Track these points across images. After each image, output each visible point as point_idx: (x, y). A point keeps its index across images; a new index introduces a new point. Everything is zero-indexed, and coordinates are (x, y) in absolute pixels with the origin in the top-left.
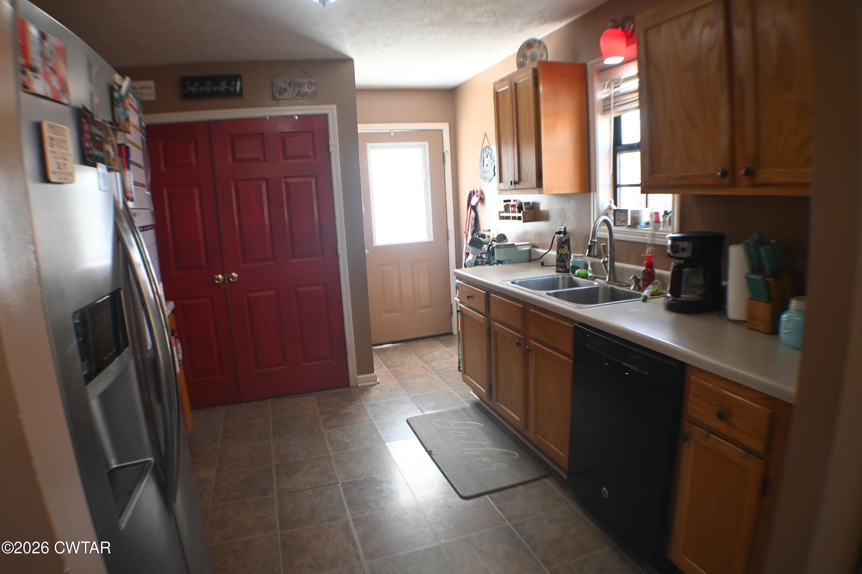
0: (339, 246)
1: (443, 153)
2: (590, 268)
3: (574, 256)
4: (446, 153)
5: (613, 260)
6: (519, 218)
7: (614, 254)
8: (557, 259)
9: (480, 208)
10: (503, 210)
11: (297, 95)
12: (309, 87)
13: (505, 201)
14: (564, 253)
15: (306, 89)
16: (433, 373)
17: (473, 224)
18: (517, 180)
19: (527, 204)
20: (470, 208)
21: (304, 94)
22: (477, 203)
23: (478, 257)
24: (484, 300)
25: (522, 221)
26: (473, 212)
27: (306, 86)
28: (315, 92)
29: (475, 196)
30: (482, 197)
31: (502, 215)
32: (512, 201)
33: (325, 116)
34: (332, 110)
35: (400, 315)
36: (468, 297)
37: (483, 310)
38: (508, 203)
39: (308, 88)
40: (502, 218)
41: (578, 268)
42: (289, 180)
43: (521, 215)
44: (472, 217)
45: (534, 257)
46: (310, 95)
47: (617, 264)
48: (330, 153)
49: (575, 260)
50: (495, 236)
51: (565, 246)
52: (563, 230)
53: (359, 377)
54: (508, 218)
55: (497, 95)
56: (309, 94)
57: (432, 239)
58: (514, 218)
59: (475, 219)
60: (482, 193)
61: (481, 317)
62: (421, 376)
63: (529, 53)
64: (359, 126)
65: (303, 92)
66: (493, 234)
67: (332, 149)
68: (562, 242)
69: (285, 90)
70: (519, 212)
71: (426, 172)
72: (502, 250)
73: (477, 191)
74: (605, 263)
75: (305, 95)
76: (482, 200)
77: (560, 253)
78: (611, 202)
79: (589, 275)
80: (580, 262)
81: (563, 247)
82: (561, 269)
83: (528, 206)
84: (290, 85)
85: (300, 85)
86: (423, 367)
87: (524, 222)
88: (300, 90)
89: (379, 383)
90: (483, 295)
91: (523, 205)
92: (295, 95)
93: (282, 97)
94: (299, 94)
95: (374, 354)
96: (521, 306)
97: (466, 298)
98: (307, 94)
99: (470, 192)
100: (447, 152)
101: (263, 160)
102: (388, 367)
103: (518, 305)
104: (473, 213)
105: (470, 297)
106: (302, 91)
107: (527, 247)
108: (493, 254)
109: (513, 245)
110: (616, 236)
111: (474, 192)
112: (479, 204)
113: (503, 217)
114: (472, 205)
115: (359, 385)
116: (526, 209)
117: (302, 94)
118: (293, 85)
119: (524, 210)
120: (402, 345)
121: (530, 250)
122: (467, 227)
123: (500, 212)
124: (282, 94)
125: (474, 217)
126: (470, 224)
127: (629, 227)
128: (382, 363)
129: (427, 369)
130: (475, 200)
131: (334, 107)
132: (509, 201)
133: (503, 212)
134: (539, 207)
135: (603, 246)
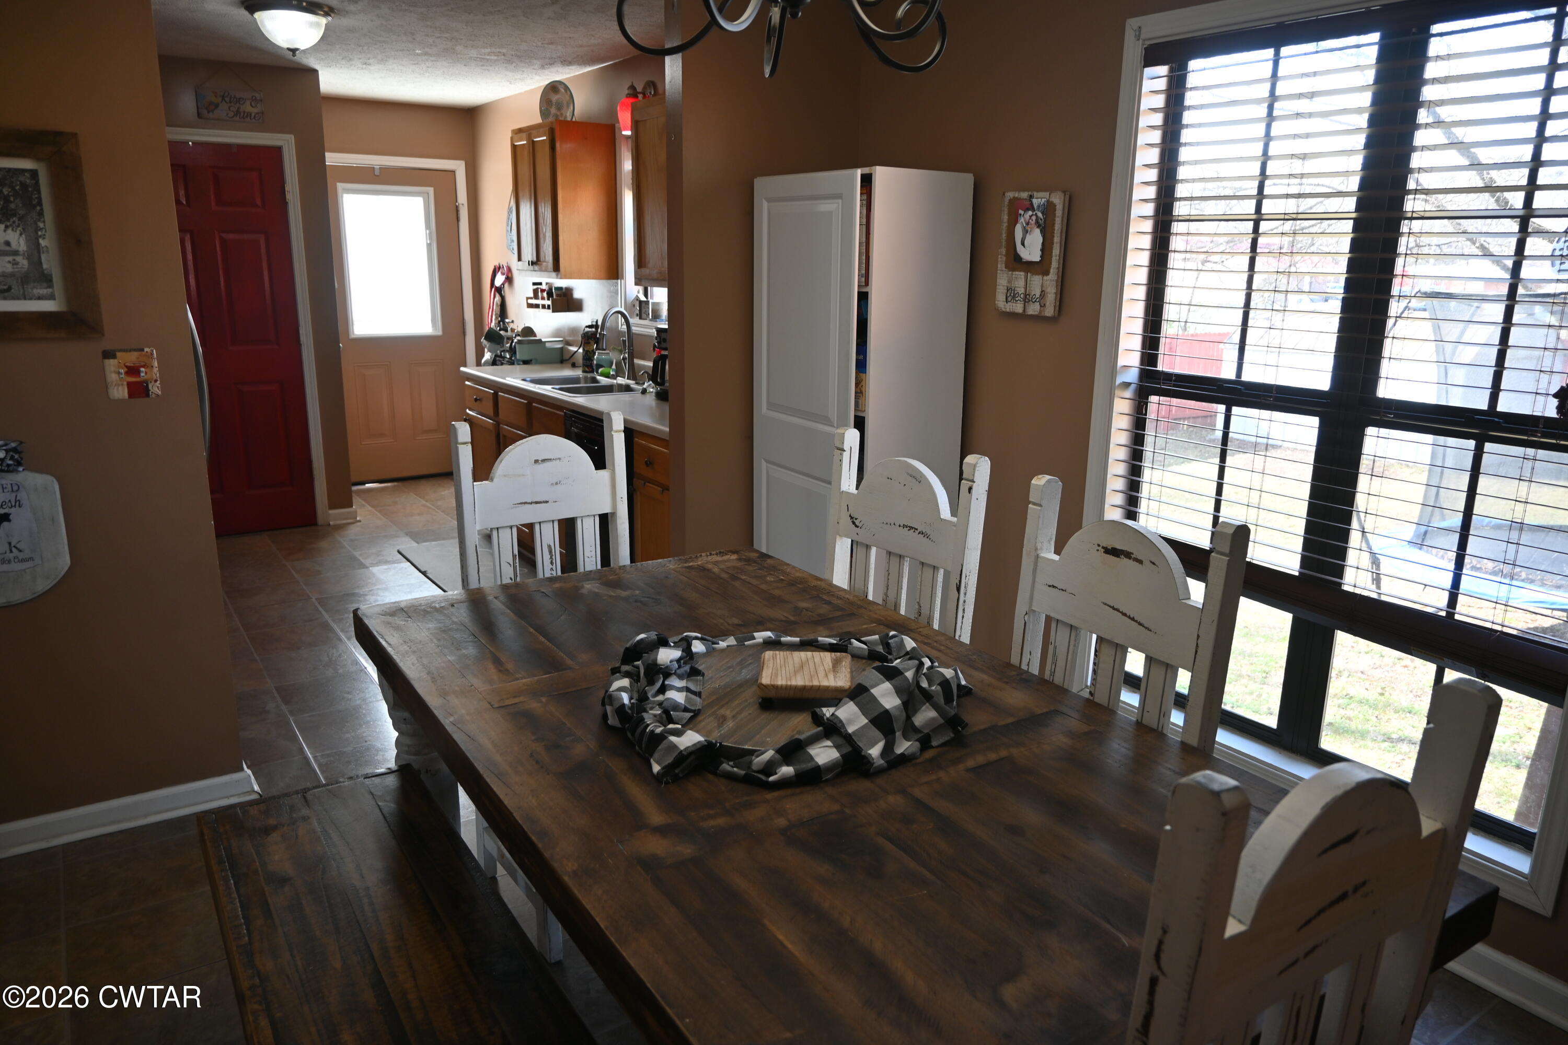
0: (301, 332)
1: (457, 206)
2: (614, 367)
3: (598, 353)
4: (461, 206)
5: (632, 356)
6: (549, 307)
7: (633, 350)
8: (583, 356)
9: (507, 290)
10: (532, 295)
11: (235, 115)
12: (253, 104)
13: (534, 284)
14: (590, 350)
15: (247, 108)
16: (438, 511)
17: (499, 313)
18: (535, 259)
19: (557, 289)
20: (493, 289)
21: (246, 114)
22: (503, 284)
23: (496, 356)
24: (492, 401)
25: (551, 310)
26: (497, 295)
27: (248, 103)
28: (262, 113)
29: (500, 273)
30: (510, 275)
31: (530, 301)
32: (544, 284)
33: (278, 150)
34: (288, 141)
35: (392, 440)
36: (476, 400)
37: (491, 413)
38: (539, 286)
39: (250, 106)
40: (530, 306)
41: (602, 366)
42: (225, 235)
43: (549, 303)
44: (497, 304)
45: (566, 357)
46: (255, 116)
47: (636, 361)
48: (287, 203)
49: (600, 357)
50: (520, 329)
51: (591, 341)
52: (594, 323)
53: (331, 512)
54: (537, 306)
55: (514, 148)
56: (253, 115)
57: (439, 332)
58: (544, 307)
59: (500, 305)
60: (509, 269)
61: (490, 423)
62: (419, 514)
63: (555, 98)
64: (327, 155)
65: (244, 112)
66: (518, 326)
67: (289, 197)
68: (588, 337)
69: (217, 106)
70: (548, 299)
71: (430, 233)
72: (525, 347)
73: (503, 267)
74: (624, 359)
75: (247, 117)
76: (509, 280)
77: (586, 349)
78: (638, 292)
79: (611, 373)
80: (603, 359)
81: (589, 343)
82: (587, 369)
83: (559, 292)
84: (223, 98)
85: (238, 100)
86: (424, 505)
87: (553, 311)
88: (239, 108)
89: (360, 521)
90: (491, 396)
91: (554, 291)
92: (231, 114)
93: (211, 115)
94: (237, 113)
95: (353, 494)
96: (526, 402)
97: (474, 401)
98: (249, 114)
99: (493, 267)
100: (463, 204)
101: (184, 202)
102: (372, 506)
103: (522, 401)
104: (498, 298)
105: (479, 400)
106: (241, 110)
107: (559, 344)
108: (515, 353)
109: (540, 340)
110: (635, 329)
111: (499, 268)
112: (506, 285)
113: (532, 304)
114: (496, 287)
115: (331, 523)
116: (557, 295)
117: (242, 114)
118: (227, 100)
119: (554, 297)
120: (394, 486)
121: (562, 348)
122: (490, 317)
123: (528, 298)
124: (213, 111)
125: (499, 303)
126: (494, 313)
127: (651, 320)
128: (363, 503)
129: (429, 508)
130: (500, 280)
131: (291, 138)
132: (540, 284)
133: (531, 298)
134: (572, 295)
135: (623, 340)
